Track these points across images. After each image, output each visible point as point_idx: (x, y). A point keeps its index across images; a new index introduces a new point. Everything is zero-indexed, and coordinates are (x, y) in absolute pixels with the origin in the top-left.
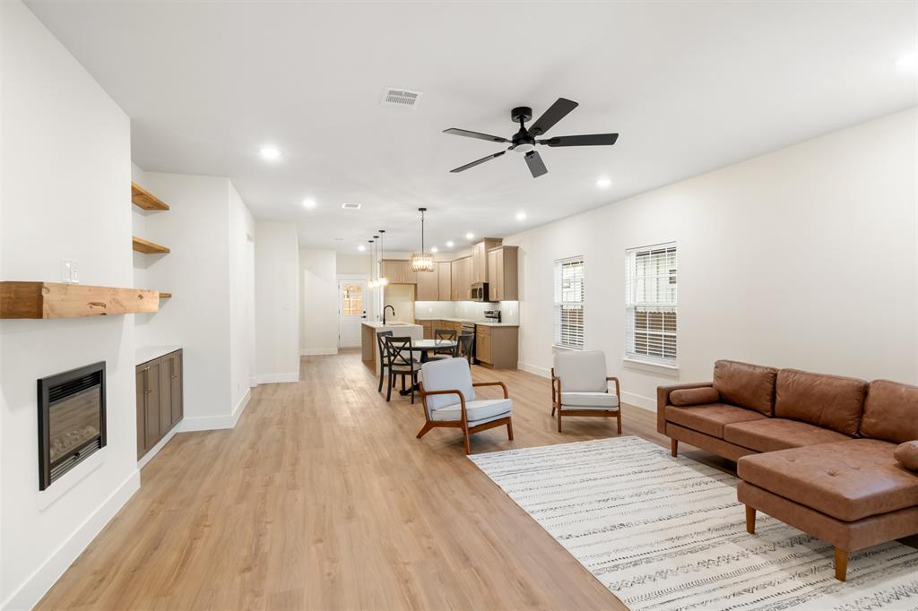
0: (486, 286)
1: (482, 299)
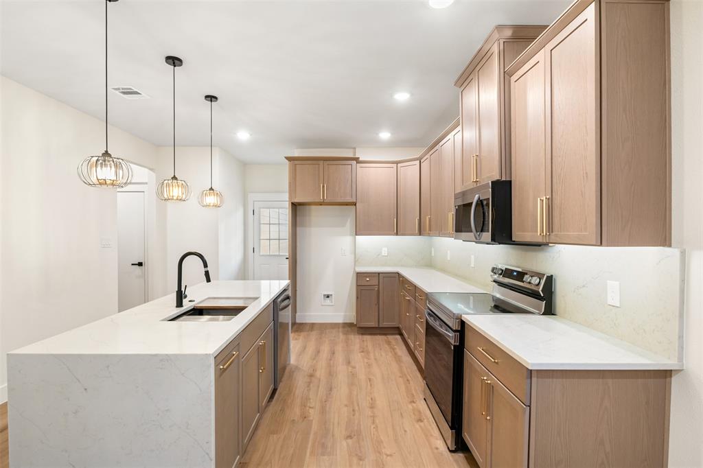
0: (502, 190)
1: (487, 236)
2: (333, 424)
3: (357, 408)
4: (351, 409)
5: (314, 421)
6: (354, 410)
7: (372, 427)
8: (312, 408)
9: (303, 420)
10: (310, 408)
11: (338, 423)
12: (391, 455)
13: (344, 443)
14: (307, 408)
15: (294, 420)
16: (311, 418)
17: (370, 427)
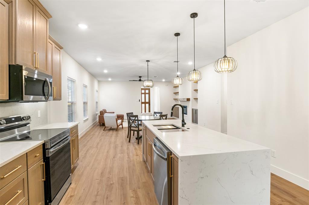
2: (119, 189)
3: (105, 200)
4: (108, 199)
5: (129, 189)
6: (107, 198)
7: (99, 190)
8: (132, 197)
9: (134, 189)
10: (133, 197)
11: (116, 190)
12: (97, 179)
13: (114, 182)
14: (134, 196)
15: (139, 189)
16: (131, 190)
17: (100, 190)
